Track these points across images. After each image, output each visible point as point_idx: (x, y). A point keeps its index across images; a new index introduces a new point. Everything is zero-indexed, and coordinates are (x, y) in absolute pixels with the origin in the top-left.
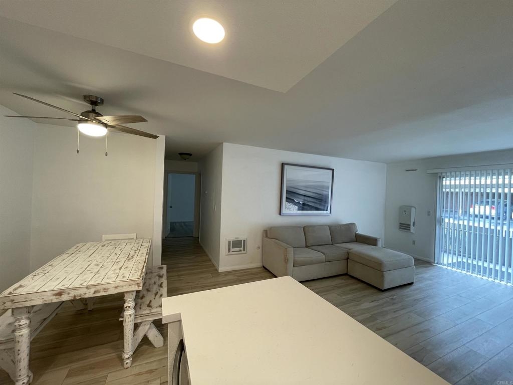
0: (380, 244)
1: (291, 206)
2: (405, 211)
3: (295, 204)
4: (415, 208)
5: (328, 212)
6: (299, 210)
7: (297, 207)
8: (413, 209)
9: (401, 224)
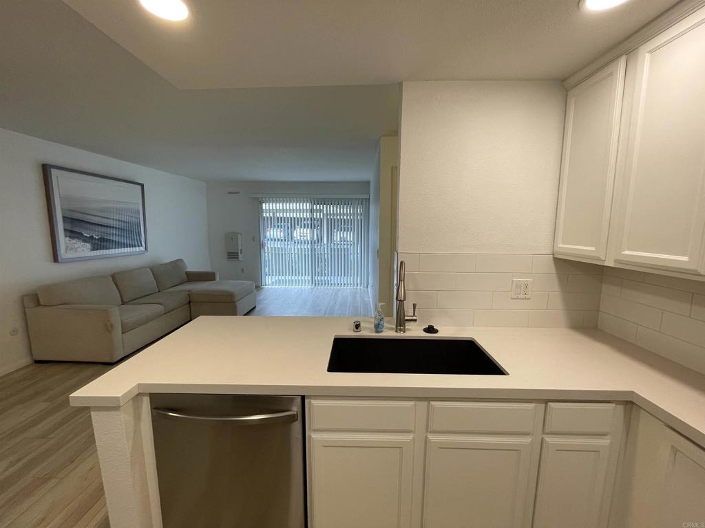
0: (218, 277)
1: (78, 244)
2: (231, 238)
3: (86, 240)
4: (241, 234)
5: (142, 249)
6: (93, 249)
7: (89, 245)
8: (239, 236)
9: (229, 253)
